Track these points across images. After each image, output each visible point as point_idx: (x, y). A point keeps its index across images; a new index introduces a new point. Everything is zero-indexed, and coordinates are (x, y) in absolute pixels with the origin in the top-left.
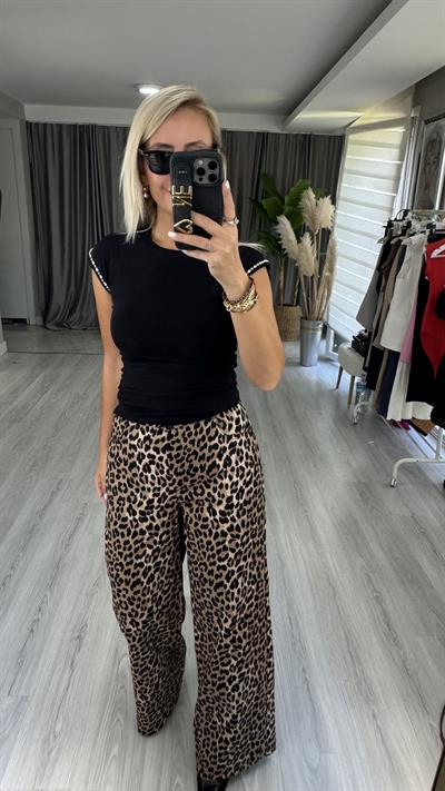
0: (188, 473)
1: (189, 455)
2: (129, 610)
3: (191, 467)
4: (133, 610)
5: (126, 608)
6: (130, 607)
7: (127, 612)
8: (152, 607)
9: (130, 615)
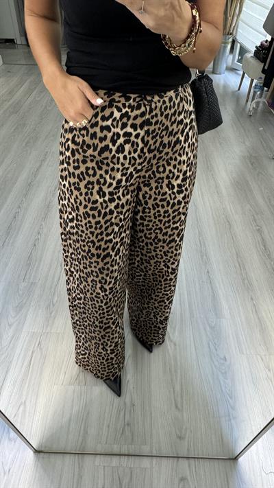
2: (100, 278)
4: (103, 278)
5: (97, 276)
6: (100, 276)
7: (98, 280)
9: (100, 282)
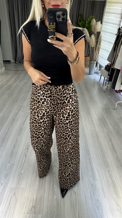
0: (56, 105)
1: (57, 99)
2: (36, 145)
3: (57, 103)
4: (37, 145)
5: (35, 144)
6: (36, 144)
7: (35, 146)
8: (43, 145)
9: (36, 146)
